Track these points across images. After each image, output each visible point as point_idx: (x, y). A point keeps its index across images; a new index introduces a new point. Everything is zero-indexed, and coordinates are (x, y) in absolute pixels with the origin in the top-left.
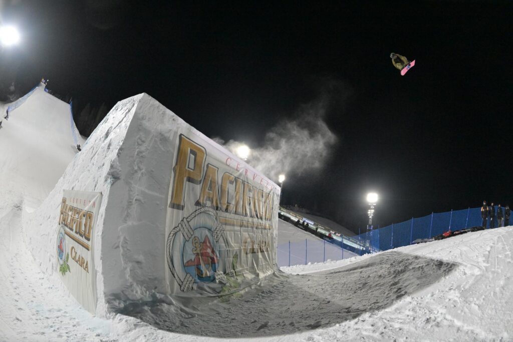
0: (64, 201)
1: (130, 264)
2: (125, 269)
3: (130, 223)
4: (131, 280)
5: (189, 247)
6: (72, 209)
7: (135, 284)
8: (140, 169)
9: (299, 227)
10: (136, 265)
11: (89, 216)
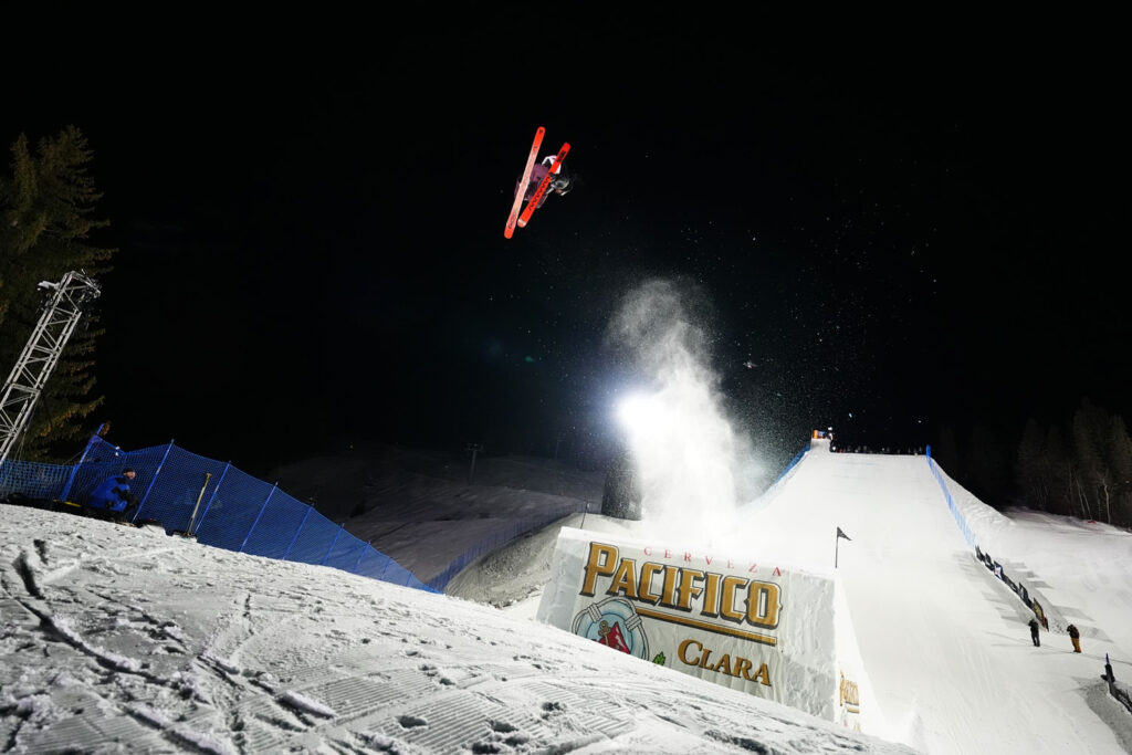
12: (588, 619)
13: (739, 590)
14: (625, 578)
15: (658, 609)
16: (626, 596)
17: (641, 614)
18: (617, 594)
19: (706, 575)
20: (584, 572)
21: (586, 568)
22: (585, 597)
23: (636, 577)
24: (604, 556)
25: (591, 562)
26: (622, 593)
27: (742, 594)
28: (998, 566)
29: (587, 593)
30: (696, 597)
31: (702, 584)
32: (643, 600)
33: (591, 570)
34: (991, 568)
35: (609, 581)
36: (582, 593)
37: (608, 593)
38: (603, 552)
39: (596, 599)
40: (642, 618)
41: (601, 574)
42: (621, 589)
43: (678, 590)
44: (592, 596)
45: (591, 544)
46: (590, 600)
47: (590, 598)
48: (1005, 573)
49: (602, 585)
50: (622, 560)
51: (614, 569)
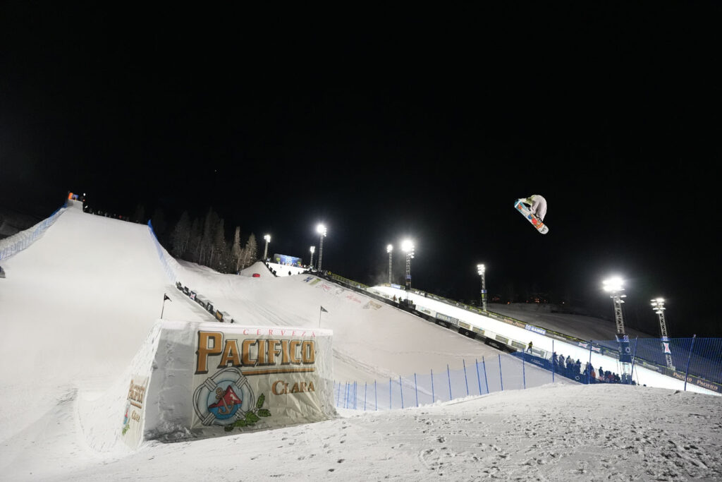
0: (132, 382)
1: (164, 411)
2: (160, 414)
3: (165, 389)
4: (163, 420)
5: (214, 395)
6: (136, 387)
7: (166, 423)
8: (170, 359)
9: (491, 345)
10: (168, 411)
11: (142, 389)
12: (205, 391)
13: (298, 347)
14: (231, 354)
15: (256, 368)
16: (233, 366)
17: (246, 374)
18: (226, 367)
19: (281, 341)
20: (195, 356)
21: (197, 353)
22: (201, 375)
23: (239, 351)
24: (212, 341)
25: (200, 346)
26: (230, 365)
27: (299, 349)
28: (193, 293)
29: (200, 371)
30: (277, 355)
31: (279, 347)
32: (246, 366)
33: (201, 353)
34: (188, 294)
35: (219, 358)
36: (197, 373)
37: (219, 367)
38: (210, 338)
39: (210, 374)
40: (247, 377)
41: (211, 354)
42: (229, 362)
43: (267, 353)
44: (206, 372)
45: (199, 333)
46: (204, 377)
47: (205, 375)
48: (197, 297)
49: (213, 363)
50: (226, 342)
51: (222, 348)
